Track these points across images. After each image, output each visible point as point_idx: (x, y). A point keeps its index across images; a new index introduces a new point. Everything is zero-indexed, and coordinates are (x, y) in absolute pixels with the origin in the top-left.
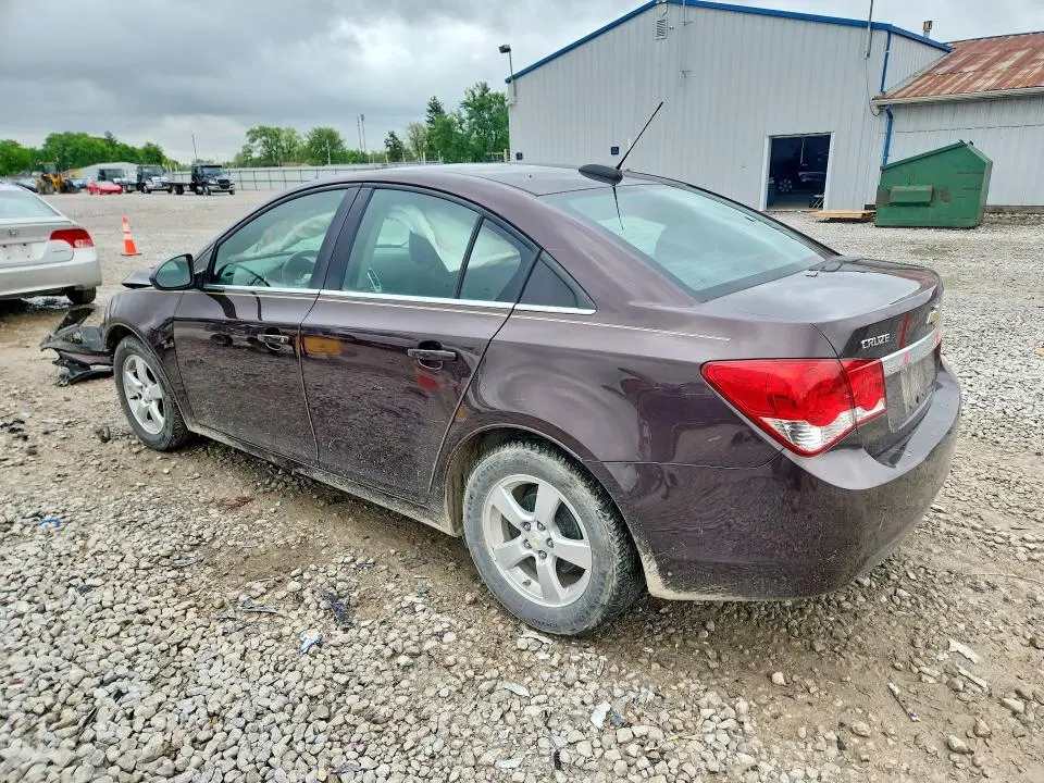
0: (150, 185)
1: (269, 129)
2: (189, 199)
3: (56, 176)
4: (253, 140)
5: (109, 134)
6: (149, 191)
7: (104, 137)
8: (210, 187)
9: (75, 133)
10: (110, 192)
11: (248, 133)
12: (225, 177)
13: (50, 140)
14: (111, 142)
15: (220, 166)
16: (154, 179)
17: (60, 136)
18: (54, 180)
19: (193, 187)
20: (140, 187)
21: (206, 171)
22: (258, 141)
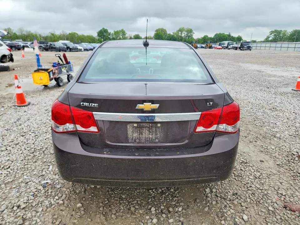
0: (229, 47)
1: (277, 30)
2: (238, 51)
3: (209, 44)
4: (271, 34)
5: (230, 33)
6: (229, 49)
7: (228, 34)
8: (244, 48)
9: (222, 33)
10: (219, 49)
11: (270, 32)
12: (250, 45)
13: (215, 35)
14: (229, 35)
15: (249, 42)
16: (231, 45)
17: (218, 34)
18: (208, 45)
19: (240, 48)
20: (227, 47)
21: (245, 43)
22: (273, 35)
